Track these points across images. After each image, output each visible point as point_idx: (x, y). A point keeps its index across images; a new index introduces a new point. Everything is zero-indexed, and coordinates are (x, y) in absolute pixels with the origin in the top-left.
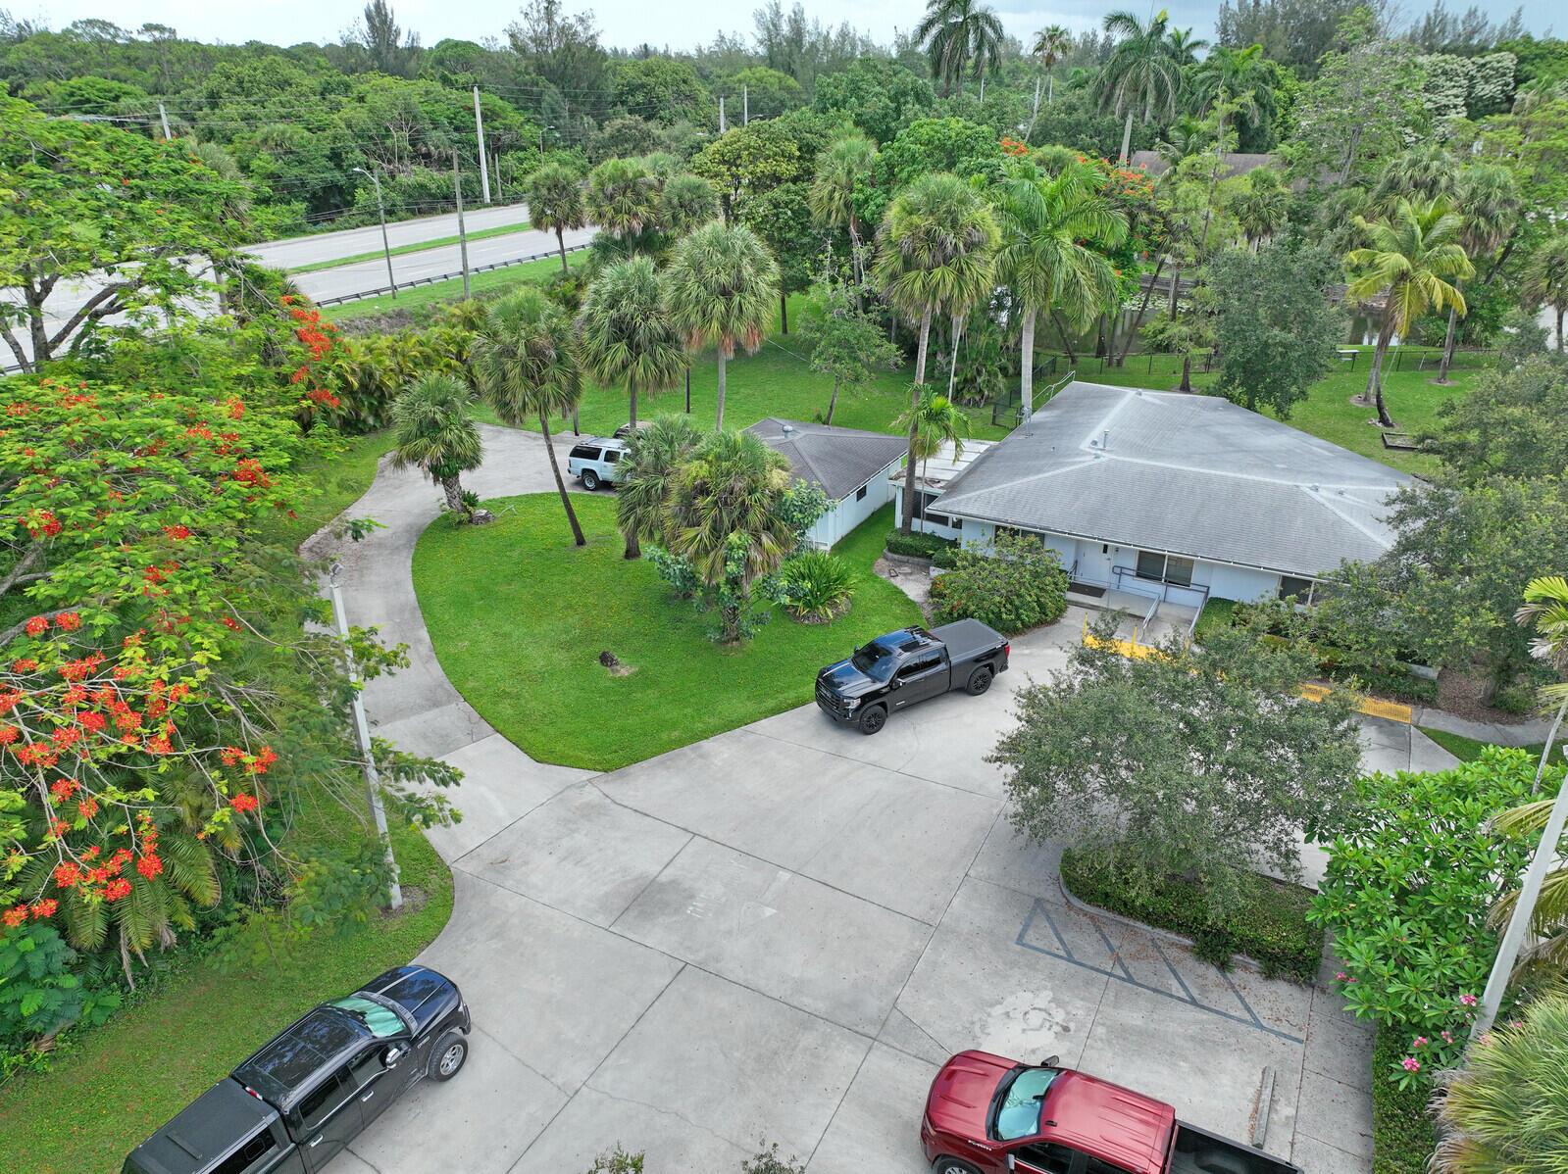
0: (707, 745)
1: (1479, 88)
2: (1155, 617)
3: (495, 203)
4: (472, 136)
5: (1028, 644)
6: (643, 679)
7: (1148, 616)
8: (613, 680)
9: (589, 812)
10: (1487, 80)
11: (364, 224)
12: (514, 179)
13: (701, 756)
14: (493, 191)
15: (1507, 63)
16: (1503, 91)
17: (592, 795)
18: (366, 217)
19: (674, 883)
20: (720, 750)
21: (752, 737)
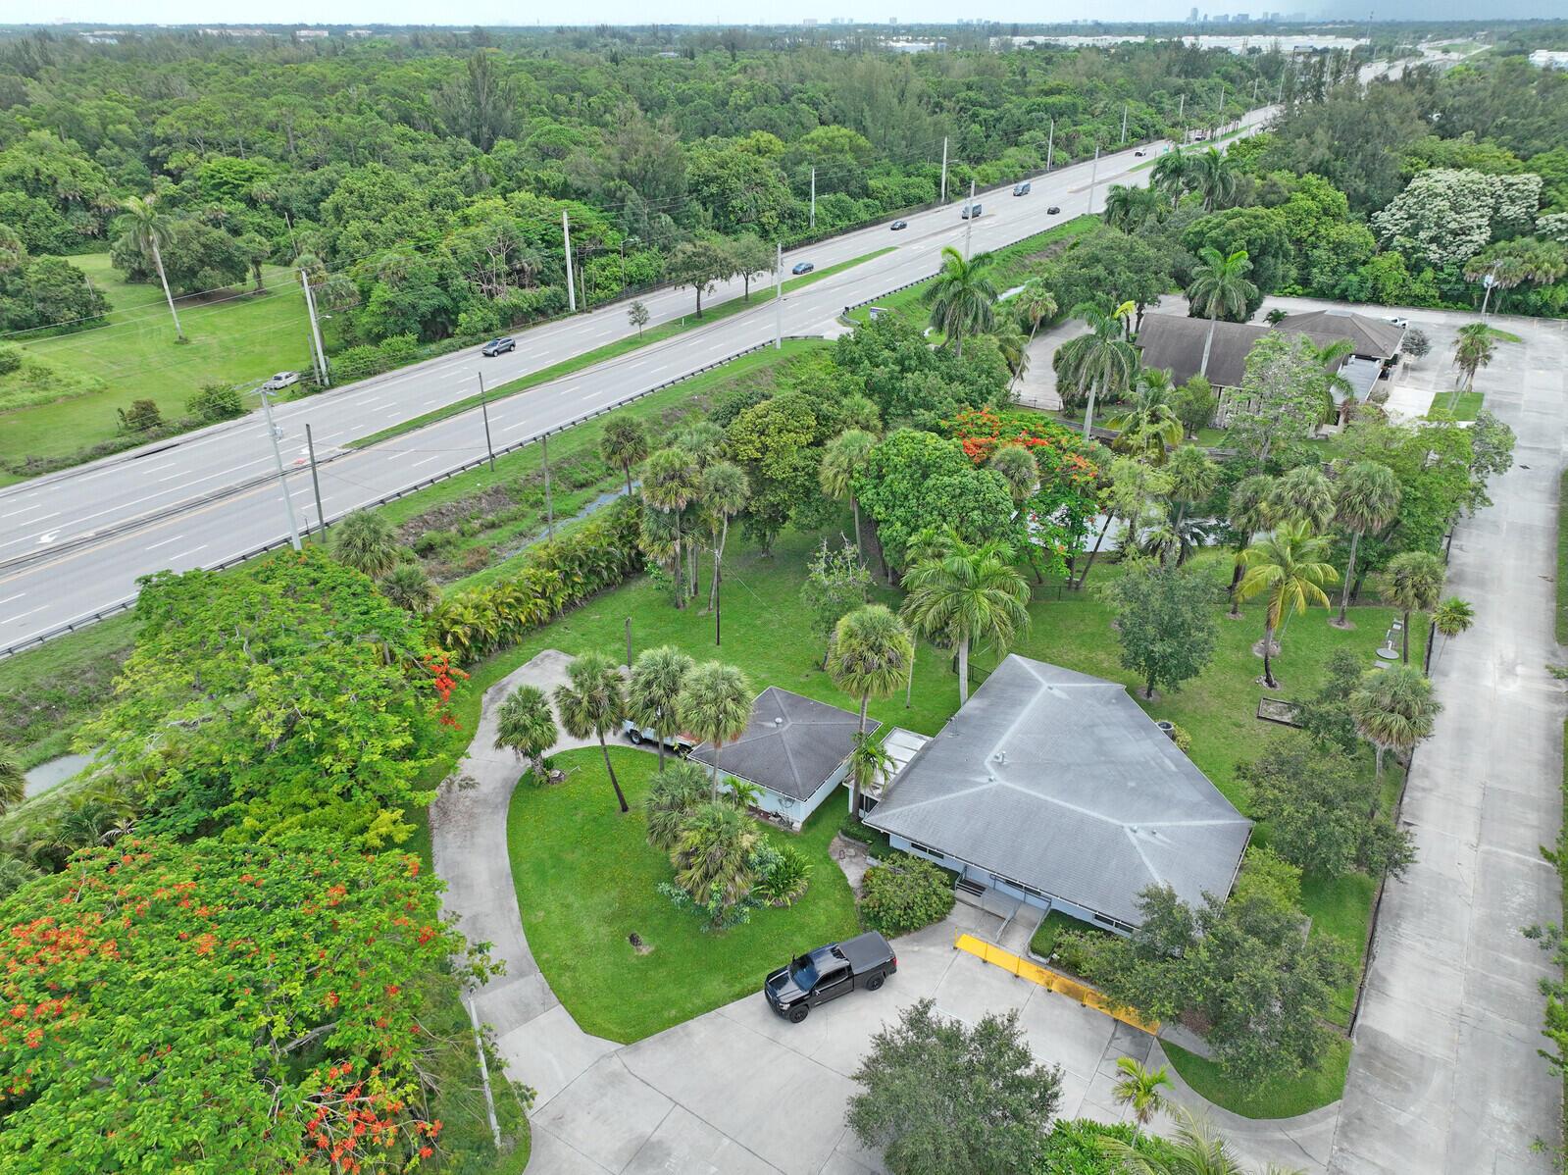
0: (692, 1024)
1: (1504, 208)
2: (1013, 920)
3: (580, 310)
4: (560, 250)
5: (918, 941)
6: (657, 960)
7: (1008, 918)
8: (637, 957)
9: (614, 1079)
10: (1513, 201)
11: (466, 345)
12: (597, 285)
13: (687, 1035)
14: (578, 300)
15: (1532, 186)
16: (1527, 213)
17: (616, 1065)
18: (468, 338)
19: (660, 1142)
20: (700, 1028)
21: (722, 1019)
